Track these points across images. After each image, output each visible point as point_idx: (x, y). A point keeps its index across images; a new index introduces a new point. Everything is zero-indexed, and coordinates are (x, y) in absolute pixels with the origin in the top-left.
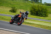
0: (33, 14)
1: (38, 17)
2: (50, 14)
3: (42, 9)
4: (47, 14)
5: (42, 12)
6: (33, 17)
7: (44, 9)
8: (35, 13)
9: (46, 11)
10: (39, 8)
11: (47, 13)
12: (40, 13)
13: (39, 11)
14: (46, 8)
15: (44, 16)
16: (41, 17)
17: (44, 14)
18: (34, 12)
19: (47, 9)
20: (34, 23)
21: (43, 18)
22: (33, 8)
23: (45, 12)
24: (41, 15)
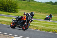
0: (2, 10)
1: (7, 13)
2: (20, 10)
3: (11, 4)
4: (17, 10)
5: (12, 7)
6: (2, 13)
7: (14, 4)
8: (3, 9)
9: (15, 6)
10: (8, 3)
11: (17, 8)
12: (9, 8)
13: (8, 6)
14: (15, 3)
15: (14, 11)
16: (10, 13)
17: (14, 10)
18: (2, 7)
19: (17, 4)
20: (2, 20)
21: (12, 14)
22: (1, 3)
23: (14, 8)
24: (10, 11)
